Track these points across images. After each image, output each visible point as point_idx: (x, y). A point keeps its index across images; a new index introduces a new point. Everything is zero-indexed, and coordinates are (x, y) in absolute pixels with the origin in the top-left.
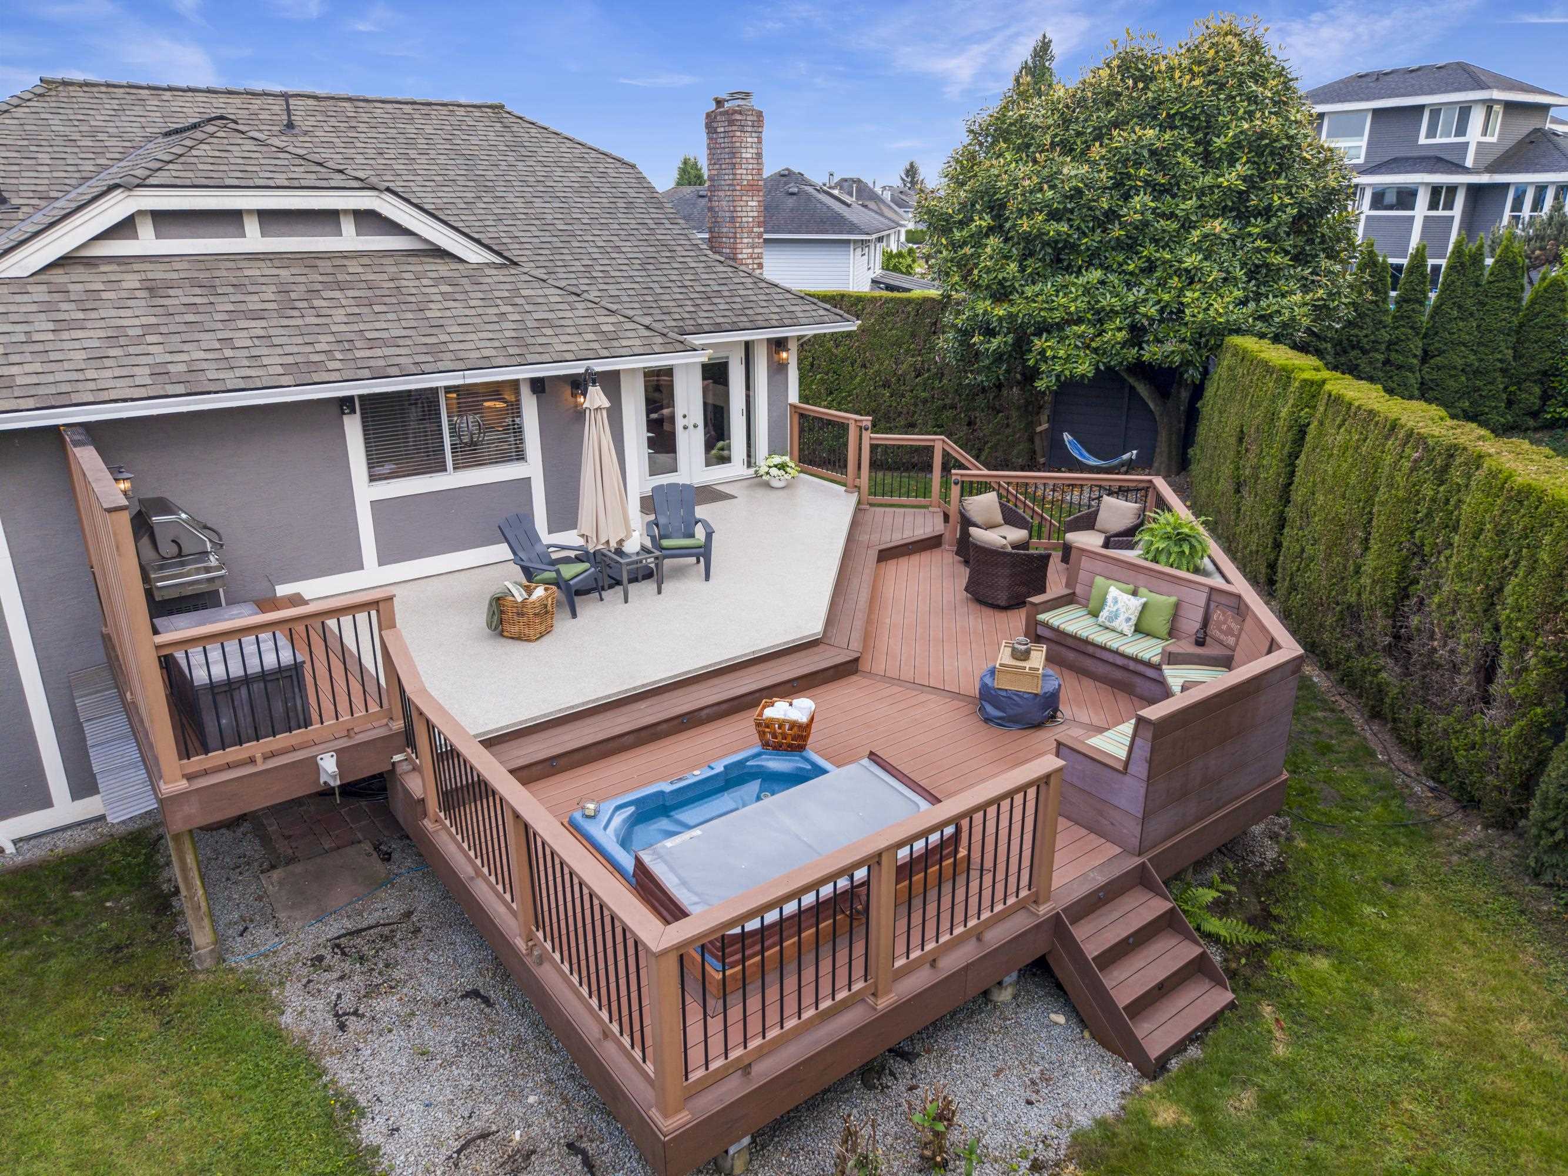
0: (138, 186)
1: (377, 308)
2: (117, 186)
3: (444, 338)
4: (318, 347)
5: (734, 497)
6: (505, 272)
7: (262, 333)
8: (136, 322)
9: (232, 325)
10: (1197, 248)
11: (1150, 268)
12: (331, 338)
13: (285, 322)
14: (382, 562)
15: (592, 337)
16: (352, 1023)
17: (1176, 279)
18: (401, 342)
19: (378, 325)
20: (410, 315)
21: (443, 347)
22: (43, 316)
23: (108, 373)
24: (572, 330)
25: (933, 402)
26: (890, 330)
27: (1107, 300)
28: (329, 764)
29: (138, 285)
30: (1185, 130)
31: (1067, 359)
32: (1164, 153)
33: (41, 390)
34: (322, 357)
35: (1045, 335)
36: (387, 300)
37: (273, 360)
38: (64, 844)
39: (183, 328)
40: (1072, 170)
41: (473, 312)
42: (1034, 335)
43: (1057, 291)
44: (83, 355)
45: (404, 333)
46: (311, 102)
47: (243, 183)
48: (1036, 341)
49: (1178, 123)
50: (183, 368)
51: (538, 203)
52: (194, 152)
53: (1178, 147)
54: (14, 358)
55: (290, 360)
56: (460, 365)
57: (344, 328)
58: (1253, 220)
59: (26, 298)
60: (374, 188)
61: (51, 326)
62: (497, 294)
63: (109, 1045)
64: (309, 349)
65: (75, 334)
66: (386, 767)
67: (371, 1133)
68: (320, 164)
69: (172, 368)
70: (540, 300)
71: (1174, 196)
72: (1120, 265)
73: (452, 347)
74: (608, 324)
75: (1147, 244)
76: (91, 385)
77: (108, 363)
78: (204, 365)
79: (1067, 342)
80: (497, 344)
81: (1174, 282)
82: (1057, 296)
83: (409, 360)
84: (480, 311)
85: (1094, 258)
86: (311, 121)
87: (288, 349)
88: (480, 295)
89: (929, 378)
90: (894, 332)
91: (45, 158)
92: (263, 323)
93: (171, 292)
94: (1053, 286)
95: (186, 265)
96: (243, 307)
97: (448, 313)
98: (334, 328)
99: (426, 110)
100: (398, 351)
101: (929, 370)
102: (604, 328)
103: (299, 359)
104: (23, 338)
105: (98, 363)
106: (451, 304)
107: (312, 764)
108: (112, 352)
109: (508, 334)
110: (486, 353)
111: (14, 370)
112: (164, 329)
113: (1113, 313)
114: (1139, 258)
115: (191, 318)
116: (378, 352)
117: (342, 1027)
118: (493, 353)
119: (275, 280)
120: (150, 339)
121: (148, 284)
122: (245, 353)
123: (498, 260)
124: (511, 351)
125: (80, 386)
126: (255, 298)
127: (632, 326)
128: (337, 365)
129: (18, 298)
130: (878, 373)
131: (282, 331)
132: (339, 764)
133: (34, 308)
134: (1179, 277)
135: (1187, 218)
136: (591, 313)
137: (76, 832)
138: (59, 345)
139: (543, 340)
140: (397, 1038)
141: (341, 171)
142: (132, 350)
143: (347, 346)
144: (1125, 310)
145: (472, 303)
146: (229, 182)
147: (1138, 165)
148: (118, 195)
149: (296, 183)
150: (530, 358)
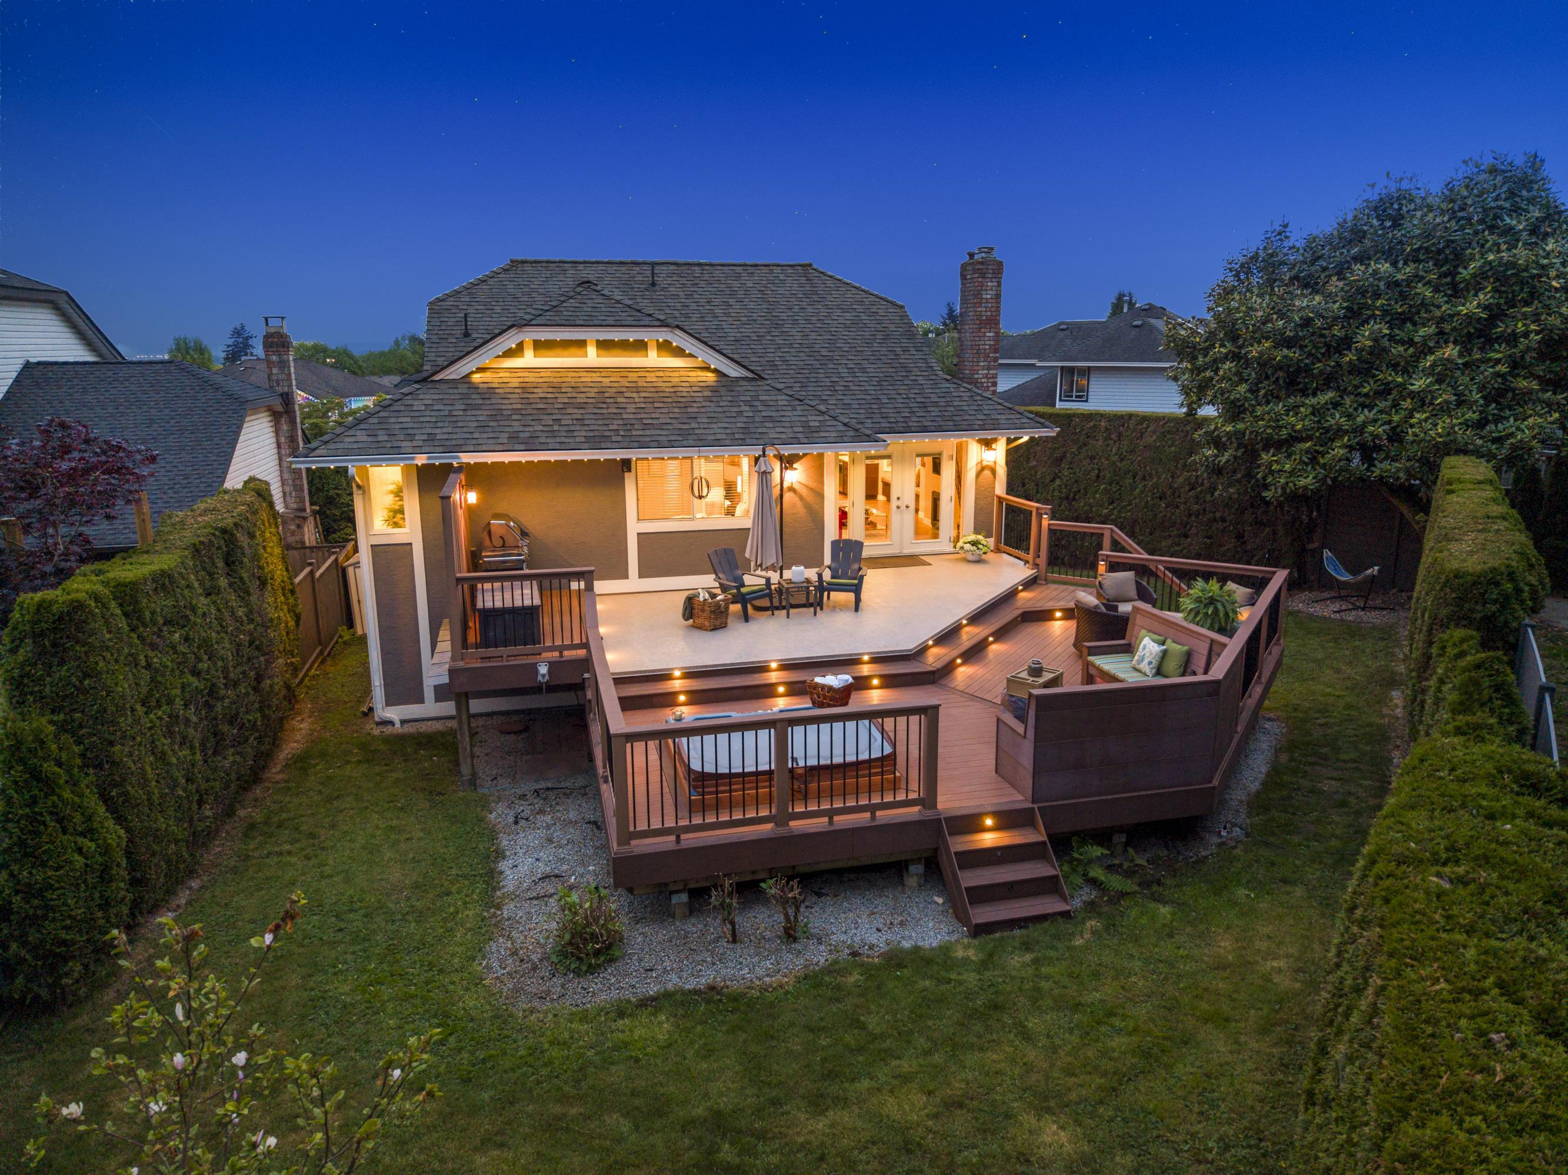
0: (525, 325)
1: (656, 405)
2: (512, 326)
3: (694, 425)
4: (611, 427)
5: (930, 564)
6: (754, 383)
7: (580, 417)
8: (510, 407)
9: (564, 411)
10: (1430, 372)
11: (1385, 391)
12: (621, 422)
13: (597, 411)
14: (641, 576)
15: (801, 429)
16: (523, 823)
17: (1409, 401)
18: (665, 427)
19: (653, 416)
20: (676, 410)
21: (691, 432)
22: (461, 402)
23: (485, 436)
24: (788, 425)
25: (1205, 514)
26: (1170, 447)
27: (1336, 419)
28: (543, 669)
29: (517, 385)
30: (1431, 263)
31: (1292, 473)
32: (1404, 284)
33: (447, 443)
34: (612, 433)
35: (1272, 451)
36: (666, 400)
37: (581, 433)
38: (425, 728)
39: (535, 412)
40: (1304, 302)
41: (720, 410)
42: (1263, 450)
43: (1288, 411)
44: (475, 424)
45: (669, 421)
46: (672, 267)
47: (587, 323)
48: (1264, 456)
49: (1421, 257)
50: (527, 435)
51: (813, 336)
52: (564, 304)
53: (1421, 279)
54: (439, 424)
55: (591, 434)
56: (699, 443)
57: (631, 416)
58: (1497, 346)
59: (455, 391)
60: (667, 326)
61: (463, 407)
62: (742, 398)
63: (402, 809)
64: (605, 428)
65: (474, 412)
66: (579, 681)
67: (504, 866)
68: (639, 311)
69: (521, 435)
70: (771, 403)
71: (1415, 324)
72: (1356, 387)
73: (697, 432)
74: (814, 421)
75: (1384, 368)
76: (475, 442)
77: (487, 429)
78: (540, 434)
79: (1293, 457)
80: (728, 431)
81: (1407, 404)
82: (1288, 415)
83: (665, 439)
84: (725, 409)
85: (1328, 381)
86: (669, 281)
87: (592, 428)
88: (730, 399)
89: (1201, 492)
90: (1173, 449)
91: (498, 309)
92: (582, 411)
93: (535, 390)
94: (1284, 406)
95: (549, 374)
96: (574, 401)
97: (703, 410)
98: (625, 416)
99: (751, 270)
100: (661, 432)
101: (1202, 484)
102: (811, 424)
103: (596, 434)
104: (447, 413)
105: (482, 429)
106: (708, 404)
107: (534, 668)
108: (491, 424)
109: (739, 425)
110: (719, 437)
111: (438, 431)
112: (524, 412)
113: (1339, 432)
114: (1375, 382)
115: (541, 406)
116: (648, 432)
117: (516, 823)
118: (724, 437)
119: (599, 385)
120: (514, 417)
121: (524, 385)
122: (566, 428)
123: (750, 375)
124: (737, 436)
125: (468, 442)
126: (583, 395)
127: (835, 423)
128: (620, 439)
129: (451, 391)
130: (1156, 486)
131: (592, 416)
132: (550, 671)
133: (458, 397)
134: (1412, 399)
135: (1424, 343)
136: (806, 413)
137: (434, 722)
138: (464, 418)
139: (764, 430)
140: (542, 833)
141: (650, 315)
142: (502, 423)
143: (629, 427)
144: (1354, 431)
145: (722, 404)
146: (578, 322)
147: (1377, 295)
148: (513, 331)
149: (619, 323)
150: (748, 441)
